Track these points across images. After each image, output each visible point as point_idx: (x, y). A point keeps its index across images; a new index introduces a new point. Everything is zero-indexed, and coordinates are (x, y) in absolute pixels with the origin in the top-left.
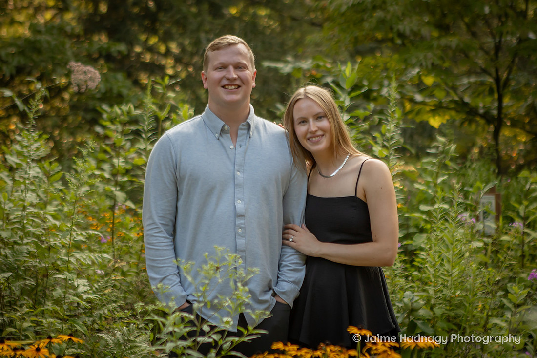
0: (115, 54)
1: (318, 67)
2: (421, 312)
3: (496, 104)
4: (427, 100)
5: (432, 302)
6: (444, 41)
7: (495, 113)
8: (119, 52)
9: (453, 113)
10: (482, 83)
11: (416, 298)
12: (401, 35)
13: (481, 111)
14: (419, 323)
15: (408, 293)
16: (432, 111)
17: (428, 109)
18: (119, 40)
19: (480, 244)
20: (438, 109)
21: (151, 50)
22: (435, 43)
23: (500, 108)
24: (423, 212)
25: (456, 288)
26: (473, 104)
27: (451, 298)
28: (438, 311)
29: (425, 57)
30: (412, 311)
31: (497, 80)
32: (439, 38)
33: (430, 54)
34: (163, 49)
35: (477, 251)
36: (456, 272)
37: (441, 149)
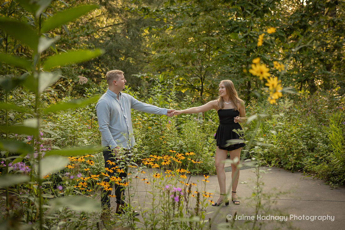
0: (87, 72)
1: (148, 75)
2: (184, 146)
3: (201, 85)
4: (181, 84)
5: (187, 143)
6: (186, 67)
7: (201, 88)
8: (88, 72)
9: (188, 88)
10: (196, 79)
11: (182, 142)
12: (173, 66)
13: (197, 87)
14: (183, 149)
15: (180, 141)
16: (182, 88)
17: (181, 87)
18: (88, 68)
19: (199, 126)
20: (184, 87)
21: (97, 71)
22: (184, 68)
23: (202, 86)
24: (183, 118)
25: (194, 139)
26: (194, 86)
27: (192, 142)
28: (189, 146)
29: (181, 72)
30: (182, 146)
31: (201, 78)
32: (184, 66)
33: (182, 71)
34: (100, 70)
35: (198, 128)
36: (193, 134)
37: (188, 99)
